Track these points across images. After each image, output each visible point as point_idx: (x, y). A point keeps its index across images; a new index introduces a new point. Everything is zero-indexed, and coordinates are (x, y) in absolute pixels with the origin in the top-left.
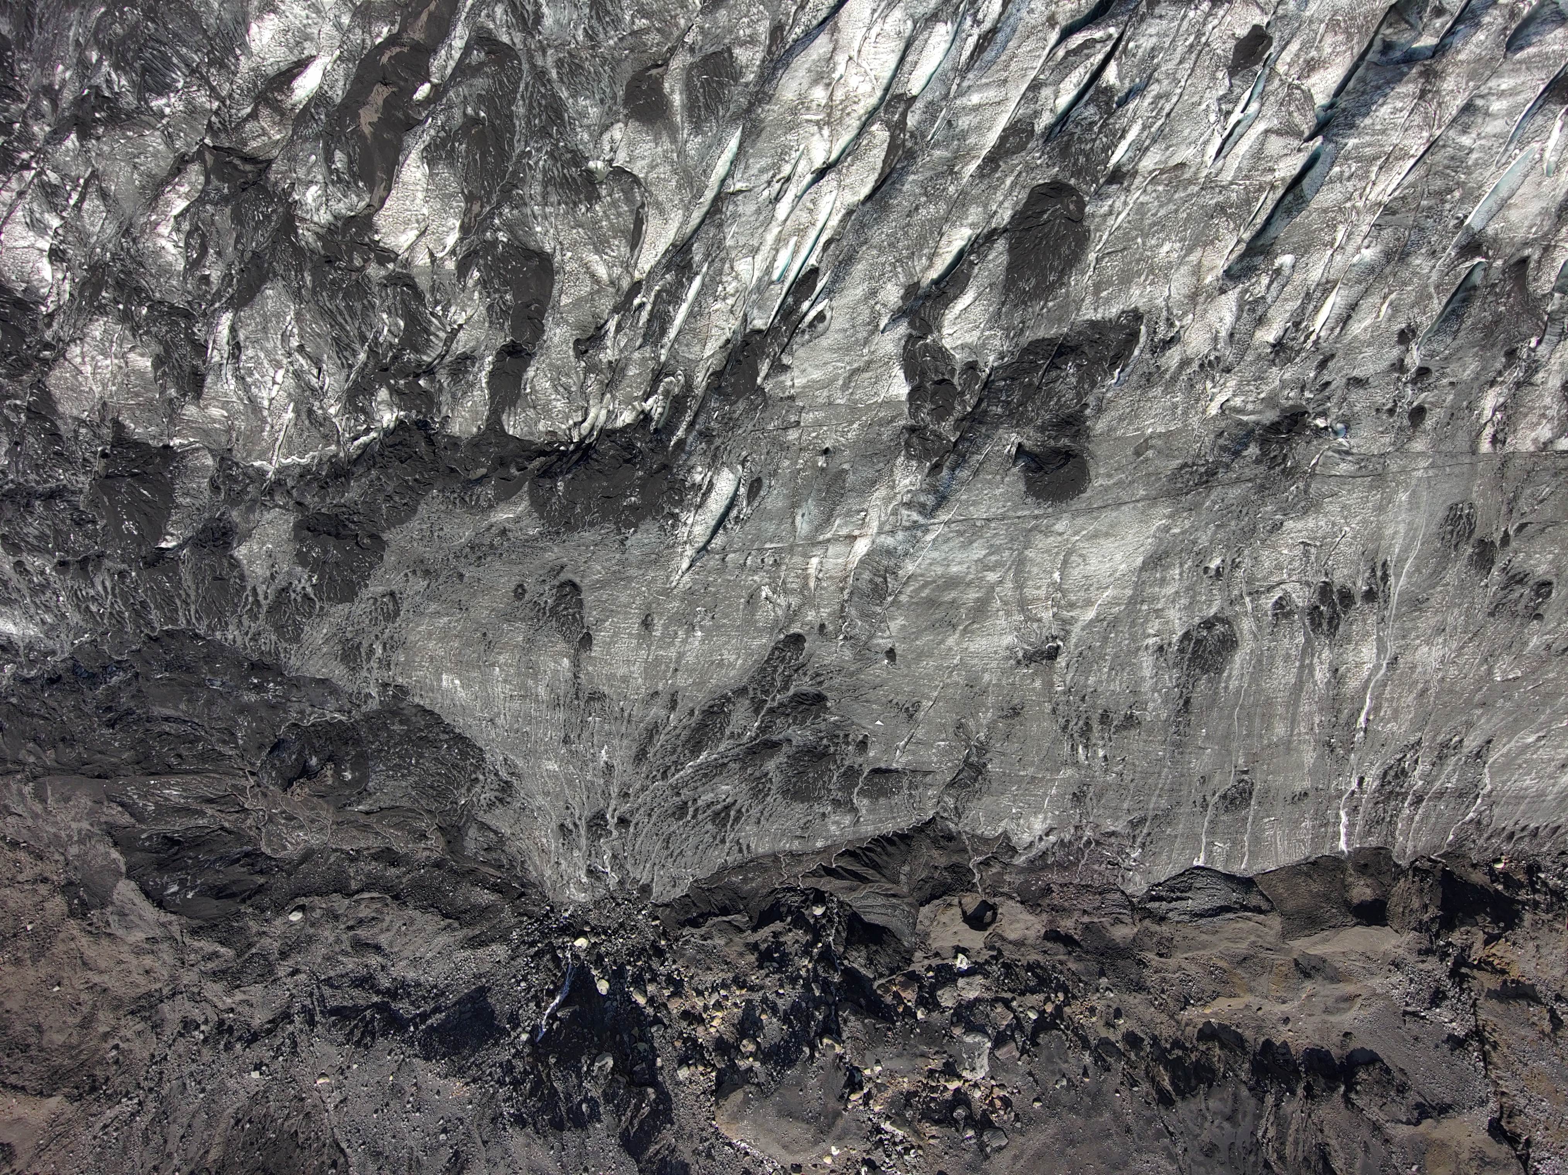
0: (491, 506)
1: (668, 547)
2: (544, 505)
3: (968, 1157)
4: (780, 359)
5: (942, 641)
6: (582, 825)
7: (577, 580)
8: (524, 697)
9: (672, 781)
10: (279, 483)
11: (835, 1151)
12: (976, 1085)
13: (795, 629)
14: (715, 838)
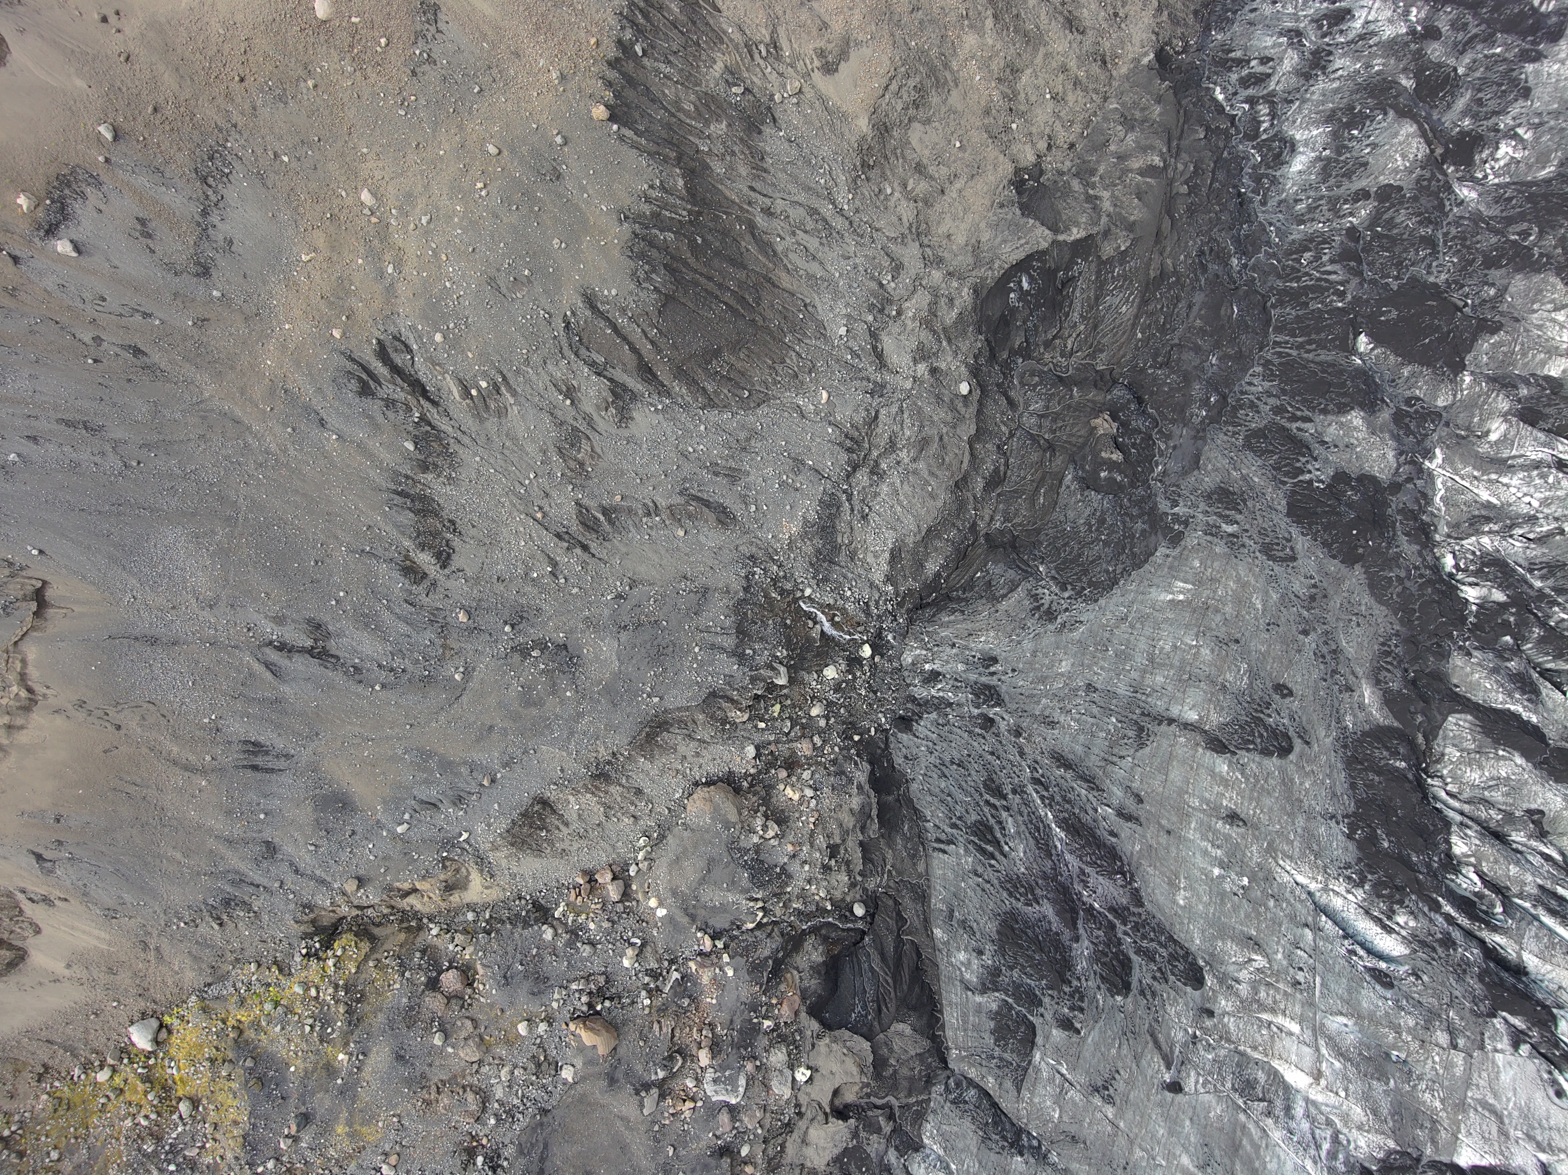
0: (1378, 682)
1: (1325, 867)
2: (1379, 740)
3: (639, 1068)
4: (1525, 1042)
5: (1186, 1150)
6: (994, 681)
7: (1292, 757)
8: (1151, 660)
9: (1030, 789)
10: (1420, 470)
11: (661, 912)
12: (698, 1081)
13: (1209, 981)
14: (960, 818)
